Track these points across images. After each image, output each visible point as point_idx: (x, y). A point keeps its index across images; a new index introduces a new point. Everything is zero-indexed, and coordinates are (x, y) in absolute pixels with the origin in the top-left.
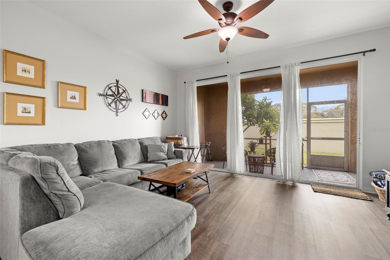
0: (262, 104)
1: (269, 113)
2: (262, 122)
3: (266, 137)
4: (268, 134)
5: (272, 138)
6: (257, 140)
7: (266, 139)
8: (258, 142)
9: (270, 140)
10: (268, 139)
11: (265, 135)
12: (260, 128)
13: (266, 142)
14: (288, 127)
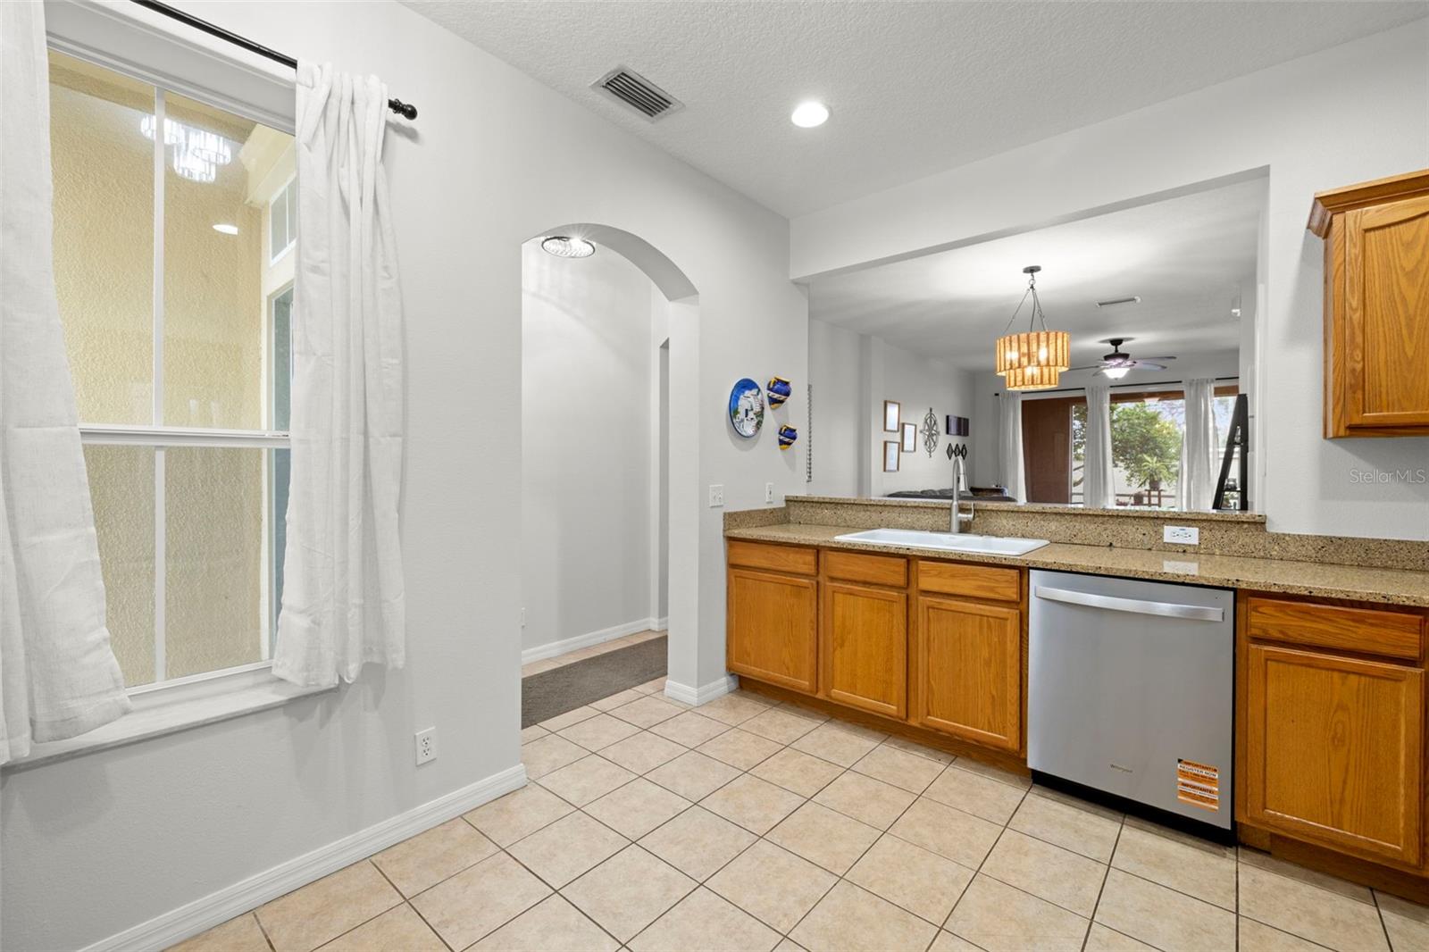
0: (1134, 417)
1: (1153, 439)
2: (1139, 461)
3: (1149, 491)
4: (1154, 485)
5: (1162, 493)
6: (1128, 498)
7: (1149, 496)
8: (1132, 501)
9: (1159, 497)
10: (1154, 496)
11: (1147, 487)
12: (1127, 473)
13: (1150, 500)
14: (1195, 473)
